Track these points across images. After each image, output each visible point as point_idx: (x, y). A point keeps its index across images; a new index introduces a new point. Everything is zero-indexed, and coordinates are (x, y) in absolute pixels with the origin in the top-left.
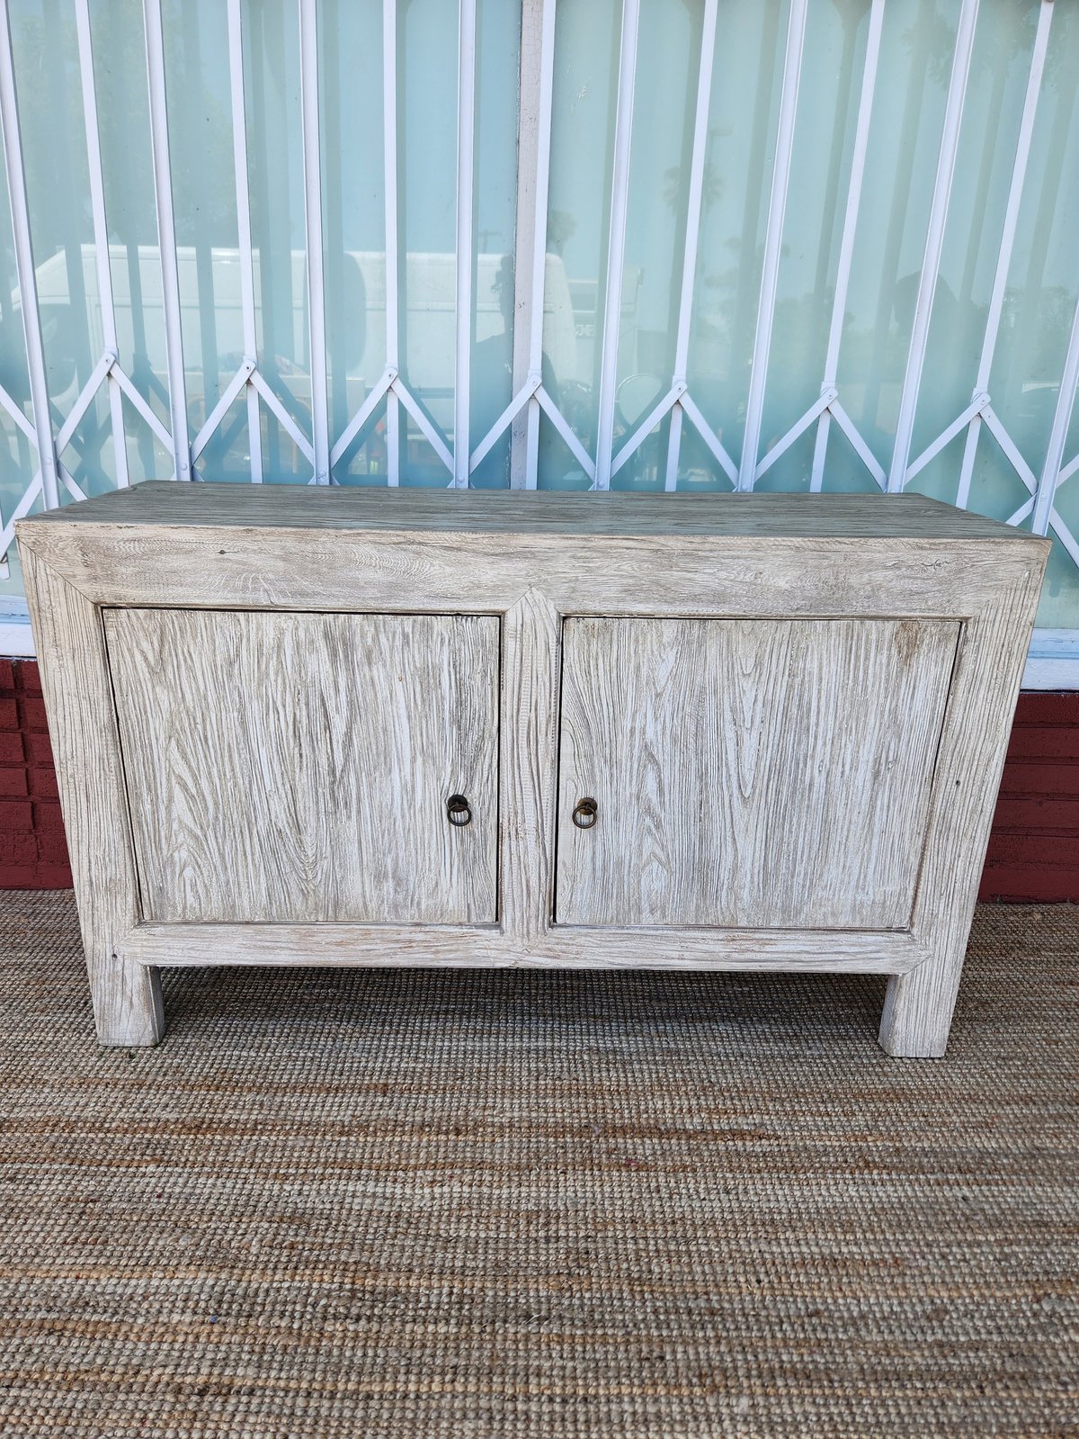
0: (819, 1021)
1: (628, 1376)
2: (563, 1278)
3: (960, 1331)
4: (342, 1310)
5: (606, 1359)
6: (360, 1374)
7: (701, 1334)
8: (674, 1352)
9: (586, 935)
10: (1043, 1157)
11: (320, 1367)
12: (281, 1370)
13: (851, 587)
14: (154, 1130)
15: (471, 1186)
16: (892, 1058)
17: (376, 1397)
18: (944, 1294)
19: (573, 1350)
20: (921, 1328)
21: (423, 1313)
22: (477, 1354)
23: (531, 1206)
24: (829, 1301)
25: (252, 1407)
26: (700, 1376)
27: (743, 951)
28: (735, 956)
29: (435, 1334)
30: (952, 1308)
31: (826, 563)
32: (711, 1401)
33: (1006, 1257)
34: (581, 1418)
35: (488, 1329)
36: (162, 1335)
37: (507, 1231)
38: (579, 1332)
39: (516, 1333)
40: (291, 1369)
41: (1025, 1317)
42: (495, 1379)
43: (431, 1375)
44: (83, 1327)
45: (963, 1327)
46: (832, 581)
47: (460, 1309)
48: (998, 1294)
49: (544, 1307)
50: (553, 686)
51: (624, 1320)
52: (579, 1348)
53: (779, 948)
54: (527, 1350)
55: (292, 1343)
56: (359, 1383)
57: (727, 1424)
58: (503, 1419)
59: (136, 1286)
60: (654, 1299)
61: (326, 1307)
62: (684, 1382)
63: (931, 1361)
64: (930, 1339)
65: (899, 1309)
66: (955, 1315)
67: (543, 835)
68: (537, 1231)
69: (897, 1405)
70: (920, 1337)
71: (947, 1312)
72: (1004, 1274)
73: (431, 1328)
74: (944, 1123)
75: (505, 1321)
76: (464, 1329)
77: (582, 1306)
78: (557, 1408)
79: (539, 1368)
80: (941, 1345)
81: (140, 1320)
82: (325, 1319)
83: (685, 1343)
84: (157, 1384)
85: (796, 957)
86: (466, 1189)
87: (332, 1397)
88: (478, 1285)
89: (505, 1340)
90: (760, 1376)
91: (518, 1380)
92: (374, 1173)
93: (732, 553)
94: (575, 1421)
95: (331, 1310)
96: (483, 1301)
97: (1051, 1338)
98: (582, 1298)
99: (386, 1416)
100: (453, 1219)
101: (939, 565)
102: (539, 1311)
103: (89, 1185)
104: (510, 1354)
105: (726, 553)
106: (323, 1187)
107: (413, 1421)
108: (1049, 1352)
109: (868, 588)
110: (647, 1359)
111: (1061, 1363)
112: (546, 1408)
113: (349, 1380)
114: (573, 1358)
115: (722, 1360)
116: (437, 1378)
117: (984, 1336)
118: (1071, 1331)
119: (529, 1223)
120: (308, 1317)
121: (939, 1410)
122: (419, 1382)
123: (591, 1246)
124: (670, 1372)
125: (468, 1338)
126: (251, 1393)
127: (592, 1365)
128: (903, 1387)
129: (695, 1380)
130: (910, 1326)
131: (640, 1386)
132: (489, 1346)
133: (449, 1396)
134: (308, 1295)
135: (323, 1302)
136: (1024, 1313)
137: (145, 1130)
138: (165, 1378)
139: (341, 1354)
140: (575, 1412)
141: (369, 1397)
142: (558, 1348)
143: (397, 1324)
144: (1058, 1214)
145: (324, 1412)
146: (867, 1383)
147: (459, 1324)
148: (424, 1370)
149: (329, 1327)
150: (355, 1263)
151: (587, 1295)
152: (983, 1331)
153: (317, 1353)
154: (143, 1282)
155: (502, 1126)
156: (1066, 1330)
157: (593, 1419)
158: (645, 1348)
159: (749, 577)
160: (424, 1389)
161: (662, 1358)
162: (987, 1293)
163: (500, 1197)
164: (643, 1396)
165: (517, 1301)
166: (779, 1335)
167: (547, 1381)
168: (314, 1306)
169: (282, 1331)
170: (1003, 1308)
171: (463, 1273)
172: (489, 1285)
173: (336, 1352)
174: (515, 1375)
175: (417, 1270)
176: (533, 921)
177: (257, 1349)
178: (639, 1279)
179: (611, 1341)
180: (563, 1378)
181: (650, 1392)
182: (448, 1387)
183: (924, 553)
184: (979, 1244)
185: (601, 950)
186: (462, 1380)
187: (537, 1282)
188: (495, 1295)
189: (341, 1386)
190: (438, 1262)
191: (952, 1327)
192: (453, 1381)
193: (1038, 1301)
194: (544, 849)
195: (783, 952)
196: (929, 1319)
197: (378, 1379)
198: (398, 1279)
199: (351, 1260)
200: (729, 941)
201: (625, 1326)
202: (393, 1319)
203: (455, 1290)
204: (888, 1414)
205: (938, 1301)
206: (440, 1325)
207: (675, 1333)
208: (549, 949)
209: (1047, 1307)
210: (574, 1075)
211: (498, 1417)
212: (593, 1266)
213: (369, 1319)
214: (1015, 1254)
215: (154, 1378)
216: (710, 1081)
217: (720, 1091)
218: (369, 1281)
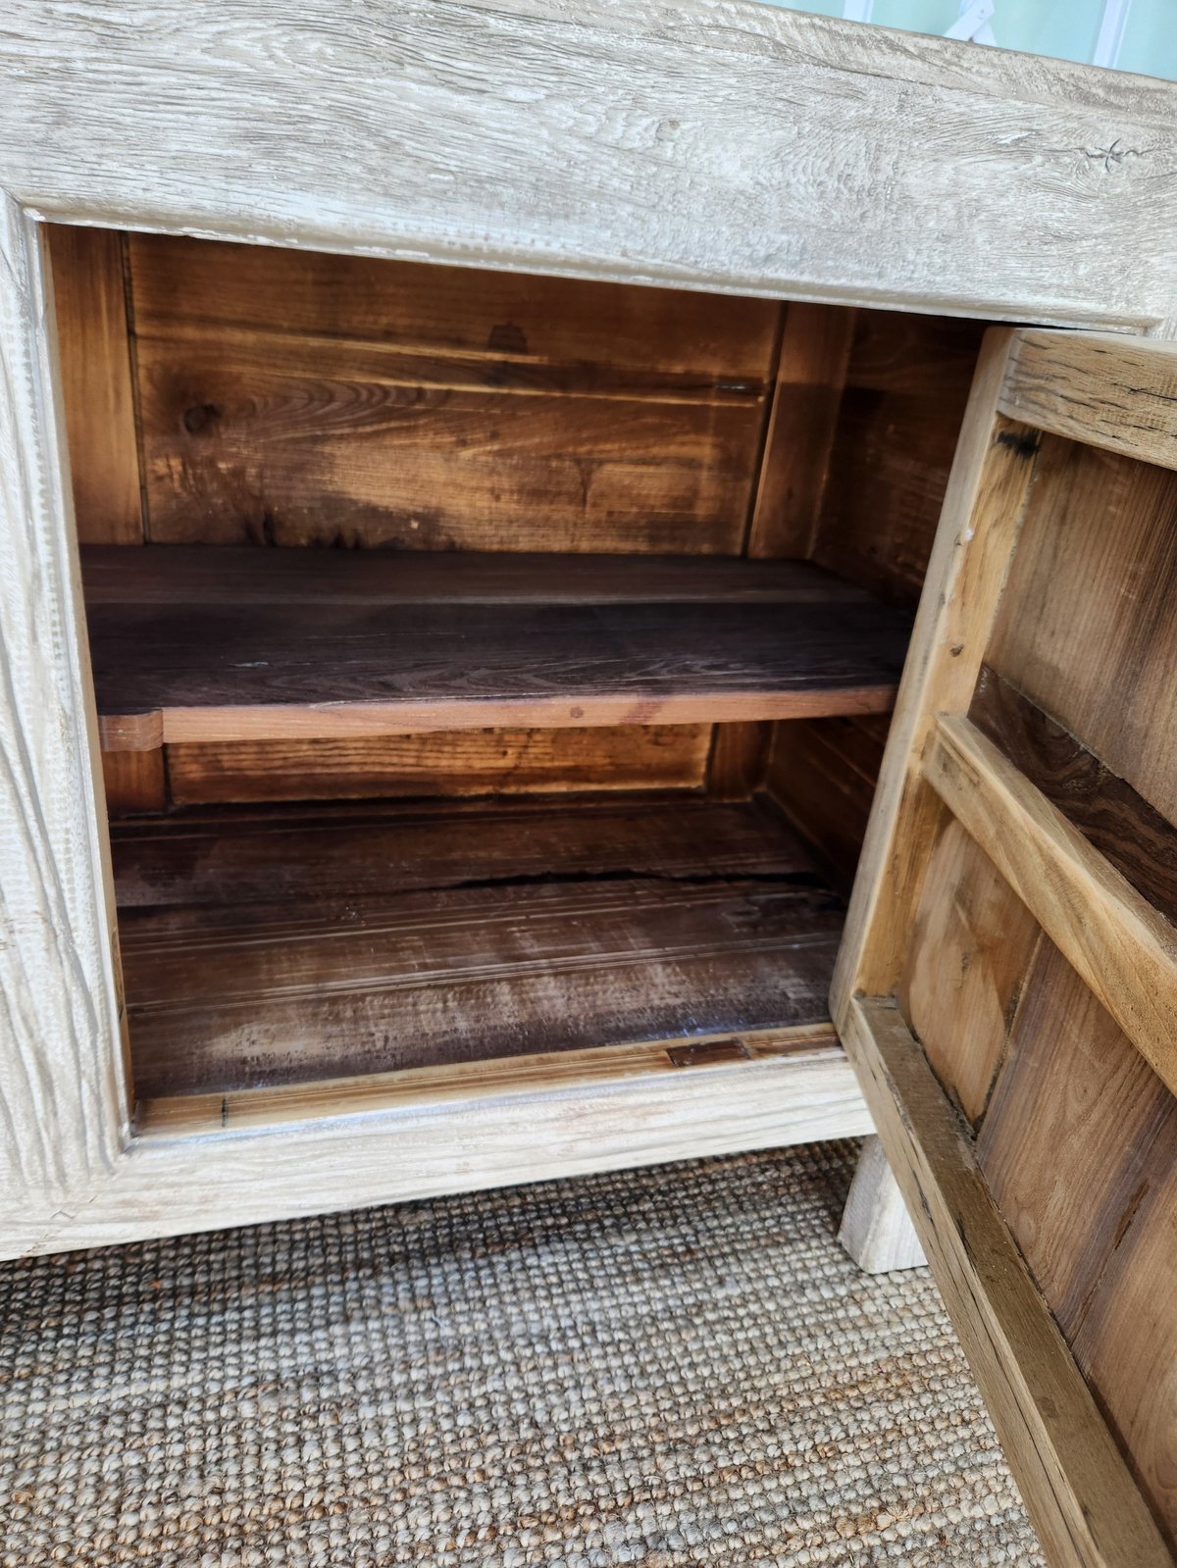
0: (726, 1207)
9: (224, 1158)
13: (907, 202)
16: (872, 1276)
27: (601, 1135)
28: (585, 1147)
31: (851, 111)
46: (862, 177)
50: (35, 475)
53: (677, 1117)
67: (69, 931)
85: (711, 1129)
93: (594, 38)
101: (1117, 157)
105: (573, 35)
109: (949, 208)
159: (639, 133)
176: (71, 1147)
183: (1093, 114)
185: (266, 1184)
194: (77, 967)
195: (685, 1125)
200: (569, 1119)
208: (127, 1203)
210: (214, 1481)
216: (534, 1424)
217: (557, 1450)
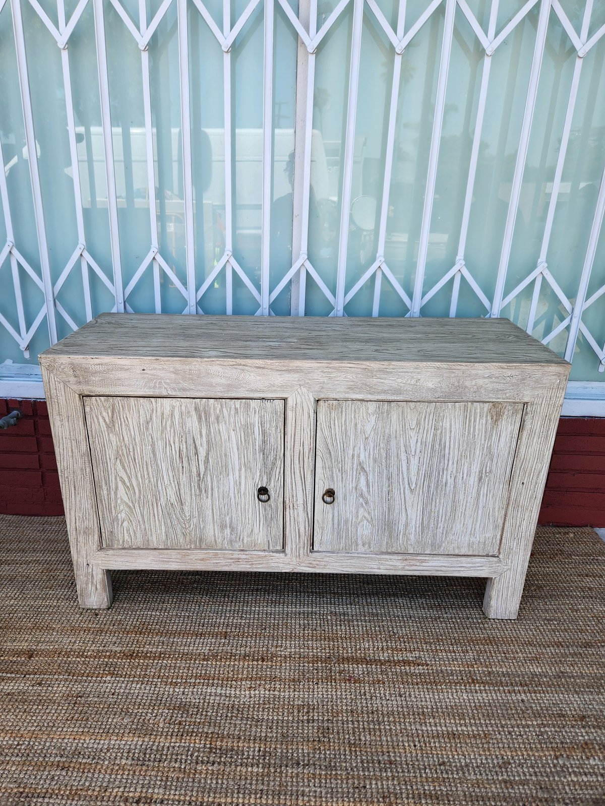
0: (452, 597)
1: (347, 797)
2: (316, 743)
3: (516, 774)
4: (205, 758)
5: (337, 787)
6: (215, 793)
7: (385, 775)
8: (371, 784)
9: (329, 557)
10: (565, 677)
11: (195, 789)
12: (176, 790)
14: (109, 657)
15: (269, 691)
16: (489, 619)
18: (509, 753)
19: (320, 782)
20: (496, 772)
21: (246, 761)
22: (273, 784)
23: (300, 703)
24: (450, 757)
26: (384, 797)
27: (411, 566)
28: (407, 568)
29: (252, 772)
30: (512, 762)
33: (542, 734)
35: (278, 770)
36: (117, 770)
37: (288, 716)
38: (323, 773)
39: (292, 772)
40: (181, 790)
41: (550, 767)
42: (281, 797)
43: (250, 794)
44: (78, 766)
45: (517, 772)
46: (456, 384)
47: (264, 759)
48: (536, 754)
49: (306, 758)
50: (312, 434)
51: (346, 767)
52: (323, 781)
53: (430, 564)
54: (297, 782)
55: (181, 776)
56: (215, 798)
59: (104, 744)
60: (362, 755)
61: (197, 757)
62: (376, 800)
63: (500, 791)
64: (500, 778)
65: (485, 762)
66: (513, 766)
67: (307, 507)
68: (303, 716)
70: (495, 777)
71: (510, 763)
72: (540, 743)
73: (250, 769)
74: (514, 657)
75: (287, 766)
76: (266, 770)
77: (325, 759)
79: (303, 791)
80: (505, 782)
81: (106, 763)
82: (197, 763)
83: (376, 779)
84: (116, 796)
85: (439, 569)
86: (267, 692)
88: (273, 746)
89: (286, 776)
90: (413, 798)
91: (293, 797)
92: (220, 682)
93: (404, 370)
95: (200, 759)
96: (276, 755)
97: (562, 779)
98: (325, 754)
100: (261, 709)
101: (512, 377)
102: (304, 761)
103: (77, 688)
104: (289, 784)
105: (401, 370)
106: (195, 690)
108: (560, 787)
109: (475, 387)
110: (357, 788)
111: (566, 793)
113: (209, 796)
114: (320, 787)
115: (395, 789)
116: (253, 796)
117: (528, 777)
118: (573, 775)
119: (299, 712)
120: (189, 762)
122: (244, 798)
123: (330, 725)
124: (369, 795)
125: (268, 775)
126: (162, 802)
127: (330, 791)
129: (381, 799)
130: (490, 771)
131: (353, 802)
132: (279, 779)
134: (188, 750)
135: (196, 754)
136: (549, 765)
137: (105, 657)
138: (120, 794)
139: (206, 782)
142: (313, 781)
143: (233, 767)
144: (570, 710)
147: (263, 767)
148: (247, 791)
149: (199, 768)
150: (212, 733)
151: (328, 752)
152: (527, 774)
153: (194, 781)
154: (107, 742)
155: (285, 657)
156: (570, 774)
158: (356, 782)
159: (413, 382)
160: (247, 801)
161: (365, 787)
162: (531, 753)
163: (284, 697)
165: (292, 755)
166: (424, 775)
168: (192, 755)
169: (176, 769)
170: (539, 762)
171: (265, 740)
172: (279, 746)
173: (203, 781)
174: (292, 795)
175: (243, 738)
176: (302, 549)
177: (164, 779)
178: (354, 744)
179: (339, 778)
180: (315, 797)
182: (258, 801)
183: (504, 370)
184: (528, 726)
185: (337, 564)
186: (265, 797)
187: (302, 745)
188: (282, 752)
190: (253, 734)
191: (512, 772)
192: (261, 798)
193: (557, 758)
194: (307, 514)
195: (432, 566)
196: (500, 767)
197: (224, 796)
198: (233, 742)
199: (210, 732)
200: (404, 560)
201: (347, 770)
202: (231, 764)
203: (262, 749)
205: (506, 758)
206: (254, 768)
207: (372, 774)
208: (310, 563)
209: (561, 762)
210: (323, 628)
212: (331, 736)
214: (546, 732)
215: (114, 794)
216: (393, 632)
217: (398, 637)
218: (219, 743)
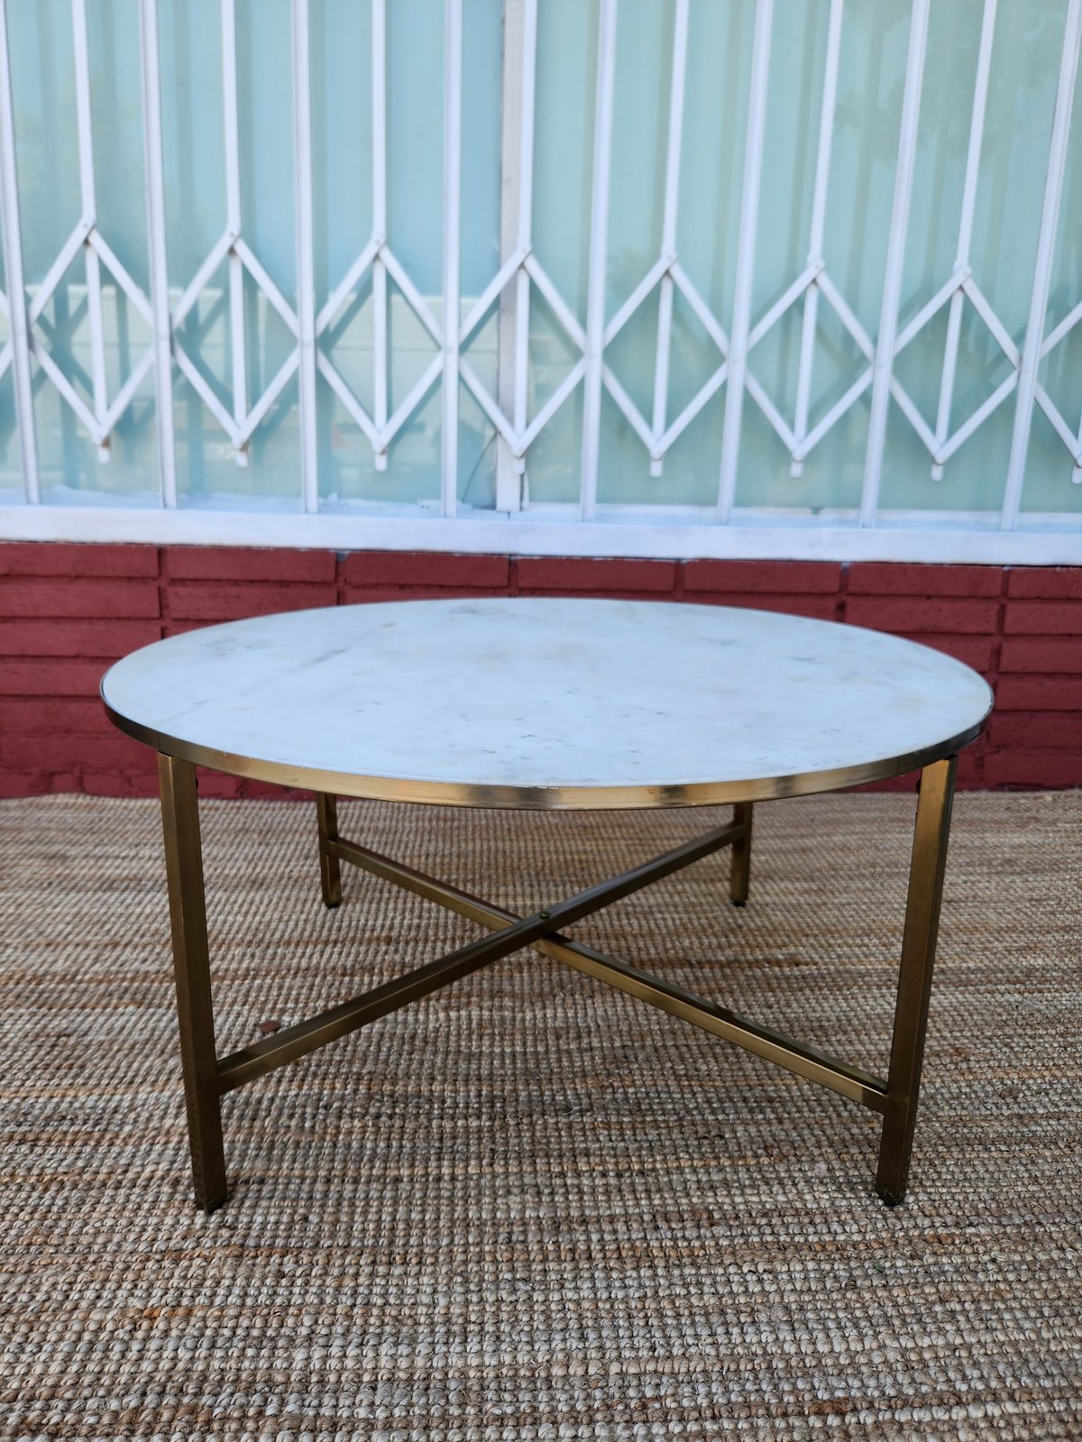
1: (686, 1152)
2: (602, 1078)
3: (1037, 1105)
4: (358, 1110)
5: (660, 1140)
6: (385, 1162)
7: (760, 1117)
8: (734, 1132)
11: (339, 1158)
12: (294, 1161)
14: (133, 980)
15: (491, 1010)
17: (405, 1179)
18: (1013, 1075)
19: (622, 1134)
20: (996, 1104)
21: (451, 1111)
22: (516, 1141)
23: (559, 1023)
25: (263, 1194)
26: (766, 1148)
29: (467, 1128)
30: (1024, 1087)
32: (781, 1168)
34: (640, 1188)
35: (525, 1121)
36: (154, 1137)
37: (535, 1046)
38: (626, 1120)
39: (557, 1123)
40: (306, 1160)
42: (538, 1161)
43: (467, 1160)
44: (60, 1137)
45: (1039, 1102)
47: (492, 1107)
49: (585, 1101)
51: (674, 1109)
52: (629, 1132)
54: (571, 1136)
55: (305, 1139)
56: (385, 1169)
57: (801, 1185)
58: (552, 1194)
59: (121, 1100)
60: (705, 1092)
61: (340, 1109)
62: (749, 1153)
63: (1013, 1130)
64: (1007, 1113)
65: (968, 1090)
66: (1027, 1093)
68: (568, 1044)
69: (984, 1165)
70: (996, 1112)
71: (1020, 1091)
73: (461, 1123)
74: (986, 949)
75: (543, 1114)
76: (497, 1123)
77: (626, 1099)
78: (612, 1181)
79: (587, 1149)
80: (1020, 1117)
81: (127, 1129)
82: (339, 1118)
83: (745, 1123)
84: (150, 1179)
86: (485, 1012)
87: (356, 1181)
88: (508, 1087)
89: (545, 1129)
90: (831, 1146)
91: (565, 1160)
94: (634, 1191)
95: (347, 1111)
96: (517, 1100)
98: (625, 1093)
99: (418, 1195)
100: (474, 1037)
102: (580, 1104)
103: (60, 1023)
104: (553, 1140)
107: (451, 1198)
110: (706, 1138)
112: (599, 1182)
113: (372, 1168)
114: (623, 1140)
115: (787, 1135)
116: (473, 1163)
117: (1062, 1108)
119: (558, 1038)
120: (321, 1117)
121: (1030, 1167)
122: (453, 1166)
123: (629, 1052)
124: (732, 1147)
125: (504, 1128)
126: (262, 1181)
127: (646, 1145)
128: (987, 1150)
129: (760, 1152)
130: (983, 1103)
131: (701, 1159)
132: (528, 1134)
133: (489, 1176)
134: (319, 1100)
135: (335, 1105)
137: (123, 980)
138: (159, 1174)
139: (362, 1147)
140: (632, 1184)
141: (398, 1180)
142: (606, 1132)
143: (423, 1119)
145: (347, 1194)
146: (949, 1148)
147: (492, 1119)
148: (458, 1156)
149: (345, 1125)
150: (369, 1073)
151: (631, 1090)
152: (1060, 1104)
153: (335, 1145)
154: (128, 1097)
155: (520, 964)
157: (653, 1189)
158: (701, 1130)
160: (459, 1171)
161: (721, 1137)
162: (1058, 1073)
163: (523, 1020)
164: (707, 1168)
165: (553, 1098)
166: (845, 1114)
167: (598, 1160)
168: (327, 1108)
169: (293, 1128)
171: (490, 1079)
172: (521, 1088)
173: (355, 1144)
174: (560, 1156)
175: (440, 1078)
177: (265, 1145)
178: (685, 1075)
179: (663, 1125)
180: (615, 1156)
181: (713, 1163)
182: (487, 1170)
184: (1041, 1036)
186: (502, 1163)
187: (574, 1083)
188: (530, 1095)
189: (364, 1172)
190: (462, 1071)
191: (1027, 1102)
192: (491, 1165)
196: (1002, 1097)
197: (406, 1165)
198: (419, 1085)
199: (364, 1071)
201: (677, 1113)
202: (417, 1116)
203: (484, 1093)
204: (975, 1171)
205: (1009, 1082)
206: (471, 1120)
207: (732, 1117)
211: (547, 1191)
212: (634, 1066)
213: (391, 1117)
215: (146, 1174)
218: (387, 1087)
